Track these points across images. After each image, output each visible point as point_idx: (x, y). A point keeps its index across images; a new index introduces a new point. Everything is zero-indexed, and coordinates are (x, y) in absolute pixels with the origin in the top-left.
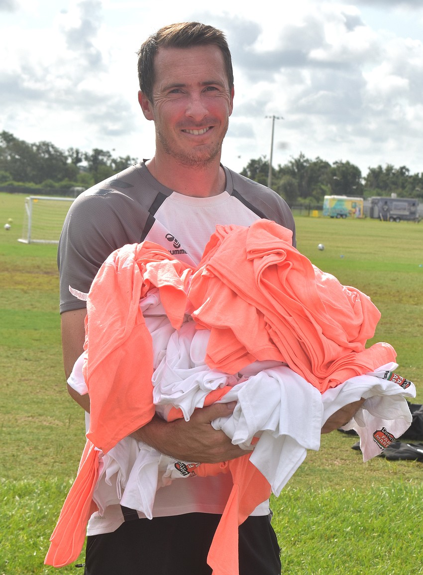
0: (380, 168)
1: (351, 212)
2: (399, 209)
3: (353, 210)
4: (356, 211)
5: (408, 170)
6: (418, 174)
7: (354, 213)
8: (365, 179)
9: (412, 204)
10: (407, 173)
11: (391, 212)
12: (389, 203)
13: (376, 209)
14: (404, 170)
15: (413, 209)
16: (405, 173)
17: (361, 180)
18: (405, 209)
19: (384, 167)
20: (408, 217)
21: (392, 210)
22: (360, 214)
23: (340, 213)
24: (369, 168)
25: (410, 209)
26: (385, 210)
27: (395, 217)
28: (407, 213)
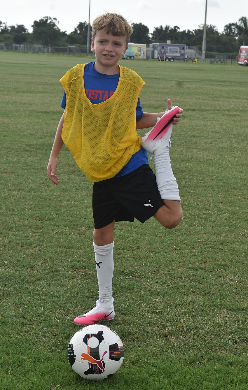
0: (161, 27)
1: (137, 55)
2: (173, 52)
3: (139, 53)
4: (141, 54)
5: (179, 28)
6: (185, 30)
7: (140, 55)
8: (152, 34)
9: (182, 48)
10: (178, 30)
11: (167, 54)
12: (165, 48)
13: (156, 52)
14: (176, 28)
15: (182, 51)
16: (177, 30)
17: (149, 34)
18: (177, 52)
19: (164, 27)
20: (179, 58)
21: (167, 53)
22: (144, 56)
23: (129, 55)
24: (155, 28)
25: (181, 52)
26: (163, 52)
27: (170, 58)
28: (178, 55)
